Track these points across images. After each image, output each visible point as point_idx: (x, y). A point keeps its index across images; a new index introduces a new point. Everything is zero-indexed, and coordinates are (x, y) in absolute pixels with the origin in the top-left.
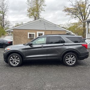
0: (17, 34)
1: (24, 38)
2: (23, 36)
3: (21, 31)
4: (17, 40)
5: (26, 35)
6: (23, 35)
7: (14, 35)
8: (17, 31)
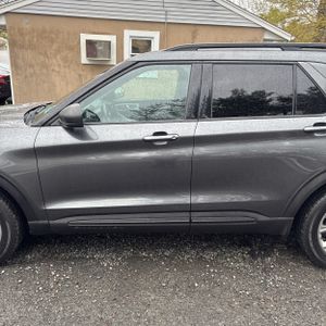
0: (27, 38)
1: (65, 59)
2: (58, 51)
3: (47, 24)
4: (30, 70)
5: (71, 49)
6: (55, 46)
7: (13, 44)
8: (26, 24)
